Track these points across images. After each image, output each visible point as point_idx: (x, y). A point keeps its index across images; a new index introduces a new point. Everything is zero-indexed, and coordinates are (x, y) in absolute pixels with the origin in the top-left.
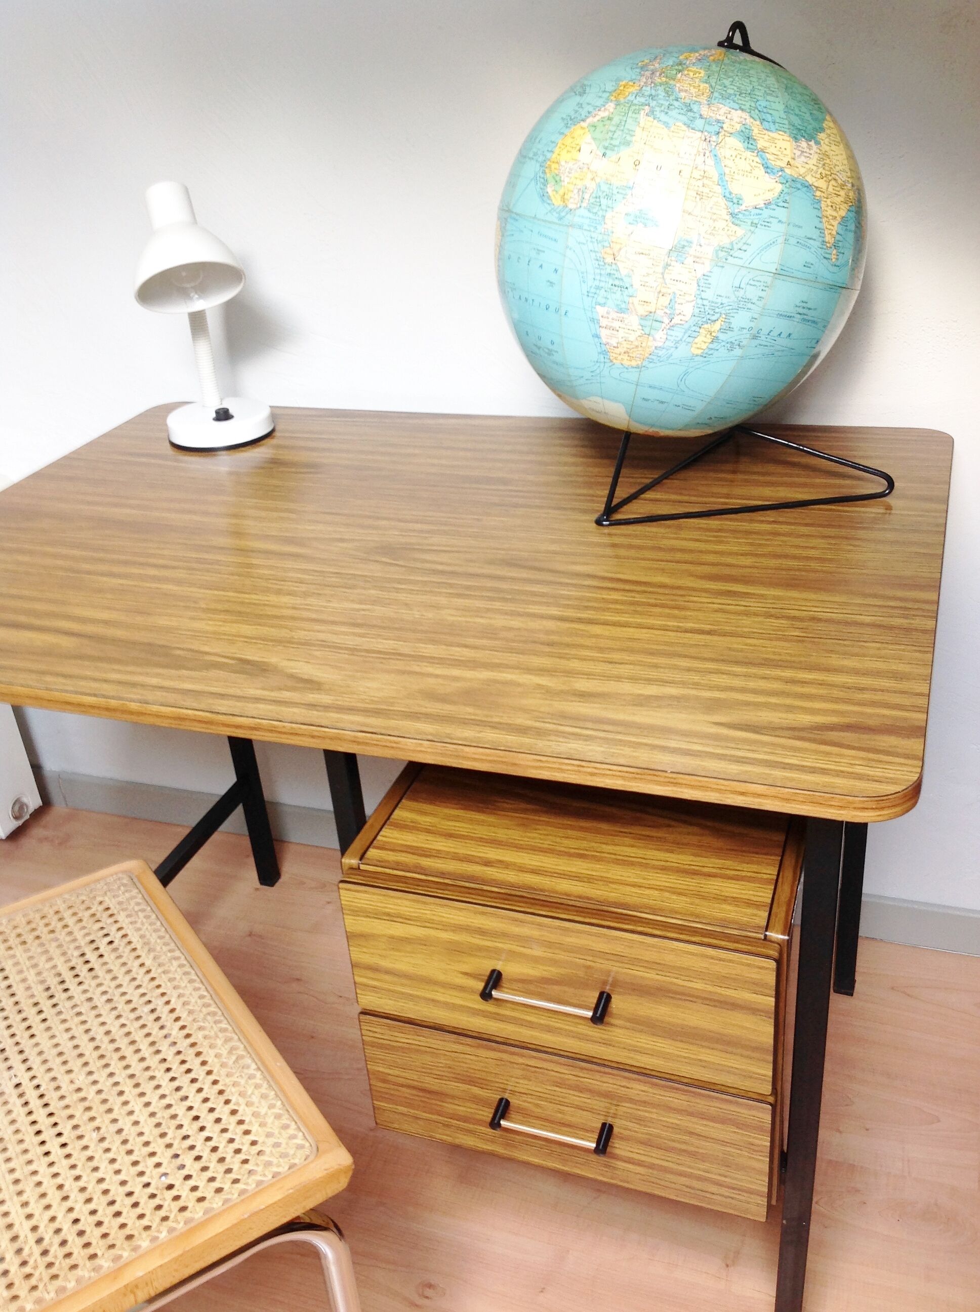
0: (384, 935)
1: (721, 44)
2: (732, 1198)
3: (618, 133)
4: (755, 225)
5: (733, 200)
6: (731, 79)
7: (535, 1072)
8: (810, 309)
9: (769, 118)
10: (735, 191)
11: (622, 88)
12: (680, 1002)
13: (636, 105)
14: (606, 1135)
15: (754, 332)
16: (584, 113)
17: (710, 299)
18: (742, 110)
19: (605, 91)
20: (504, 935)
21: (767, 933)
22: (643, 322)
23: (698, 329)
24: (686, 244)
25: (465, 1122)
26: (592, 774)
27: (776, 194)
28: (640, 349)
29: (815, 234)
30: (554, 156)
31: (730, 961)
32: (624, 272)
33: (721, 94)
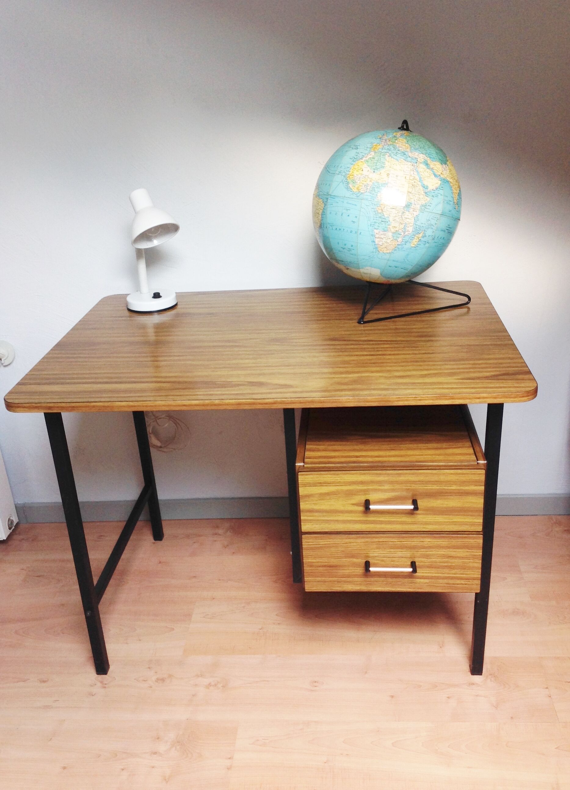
0: (317, 494)
1: (399, 128)
2: (466, 584)
3: (378, 163)
4: (433, 196)
5: (425, 187)
6: (415, 142)
7: (382, 544)
8: (450, 228)
9: (432, 156)
10: (425, 184)
11: (375, 146)
12: (446, 497)
13: (383, 153)
14: (413, 565)
15: (433, 237)
16: (360, 156)
17: (419, 225)
18: (423, 154)
19: (367, 148)
20: (372, 482)
21: (478, 462)
22: (394, 235)
23: (413, 236)
24: (410, 204)
25: (348, 577)
26: (420, 400)
27: (439, 185)
28: (391, 245)
29: (451, 199)
30: (350, 173)
31: (468, 474)
32: (386, 216)
33: (414, 148)
